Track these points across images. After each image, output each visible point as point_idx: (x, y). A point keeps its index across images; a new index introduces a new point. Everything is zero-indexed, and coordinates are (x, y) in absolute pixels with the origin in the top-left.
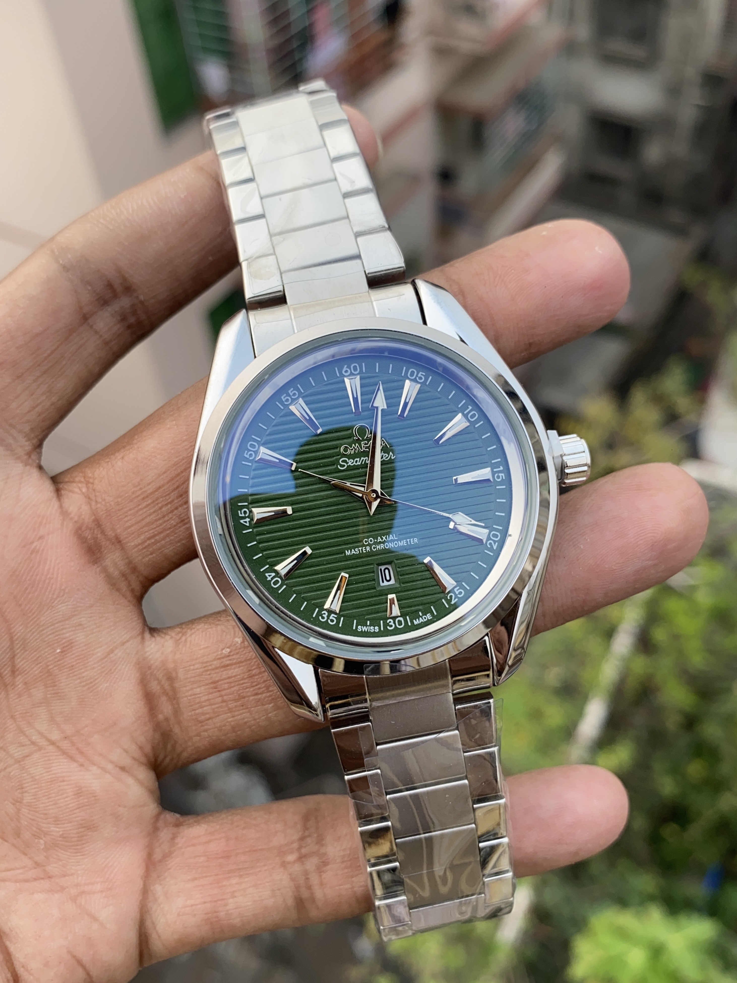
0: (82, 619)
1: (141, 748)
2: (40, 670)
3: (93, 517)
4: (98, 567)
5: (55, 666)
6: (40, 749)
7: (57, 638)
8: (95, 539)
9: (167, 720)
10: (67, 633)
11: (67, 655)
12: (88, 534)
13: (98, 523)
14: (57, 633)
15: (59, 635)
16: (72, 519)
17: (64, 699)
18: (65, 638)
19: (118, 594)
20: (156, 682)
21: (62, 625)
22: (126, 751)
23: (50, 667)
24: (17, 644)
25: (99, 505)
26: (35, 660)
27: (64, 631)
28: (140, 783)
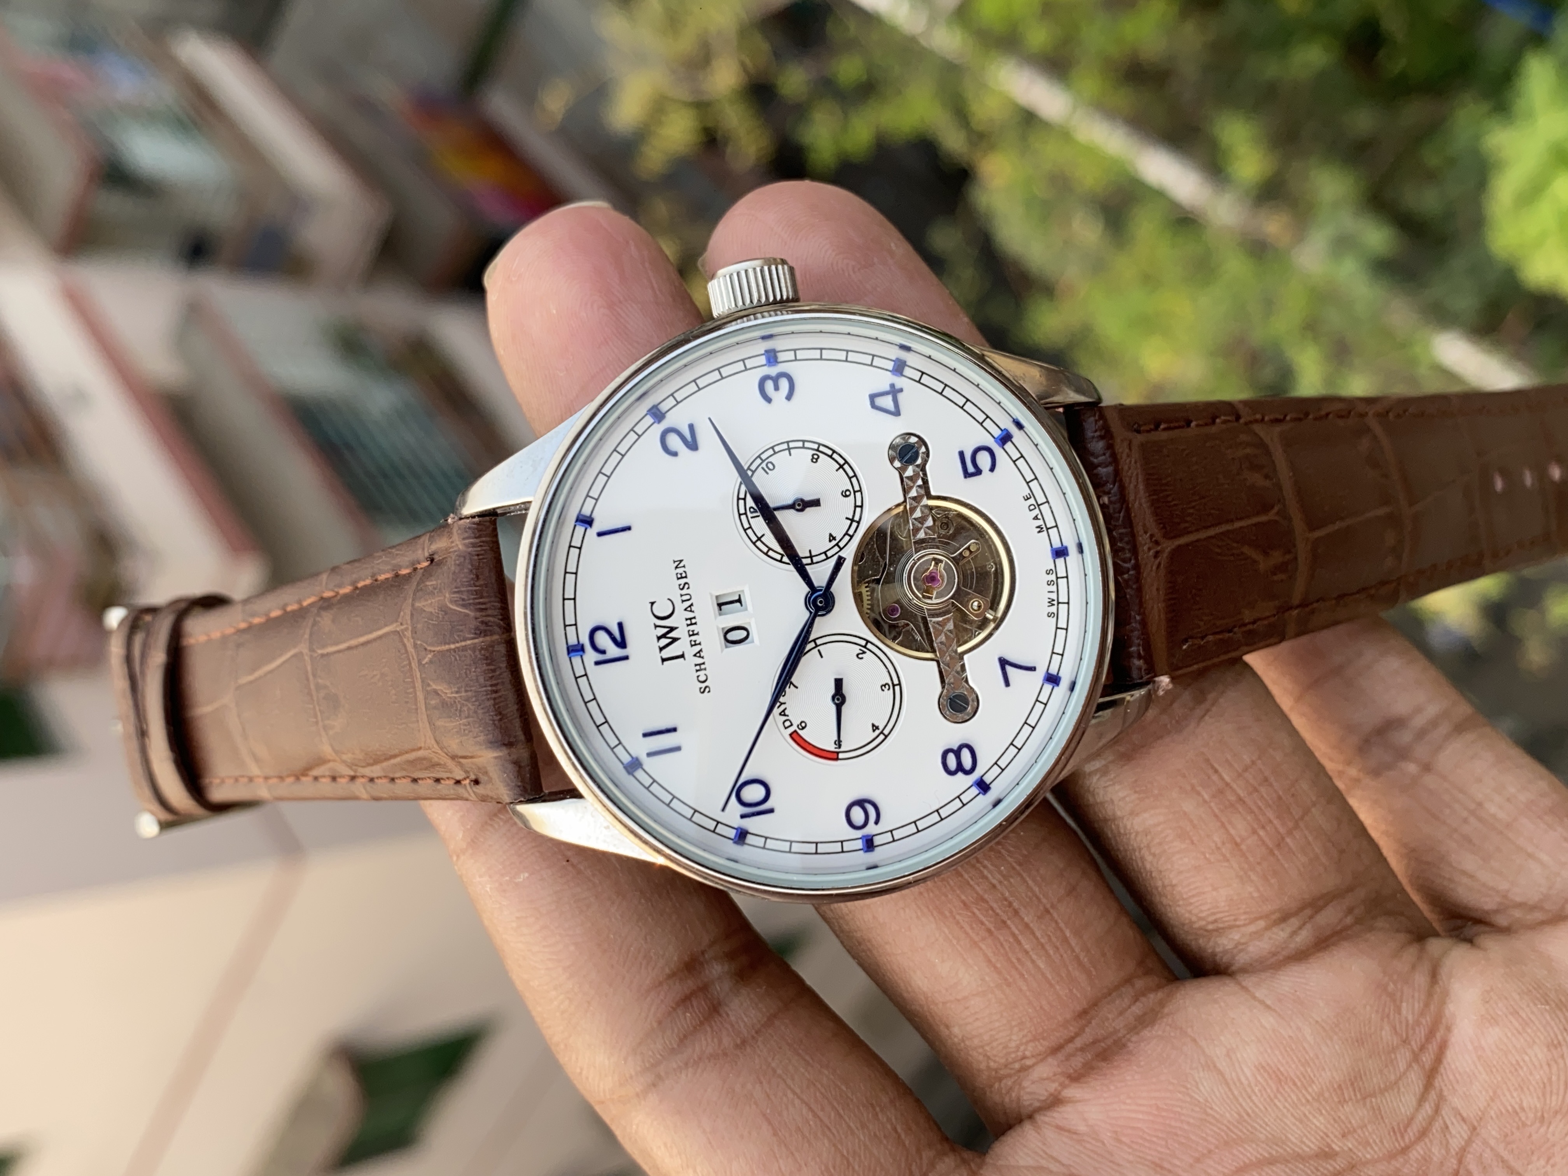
0: (1218, 1052)
5: (1306, 1089)
8: (1083, 1050)
11: (1284, 1071)
15: (1251, 1088)
18: (1256, 1078)
24: (1277, 1152)
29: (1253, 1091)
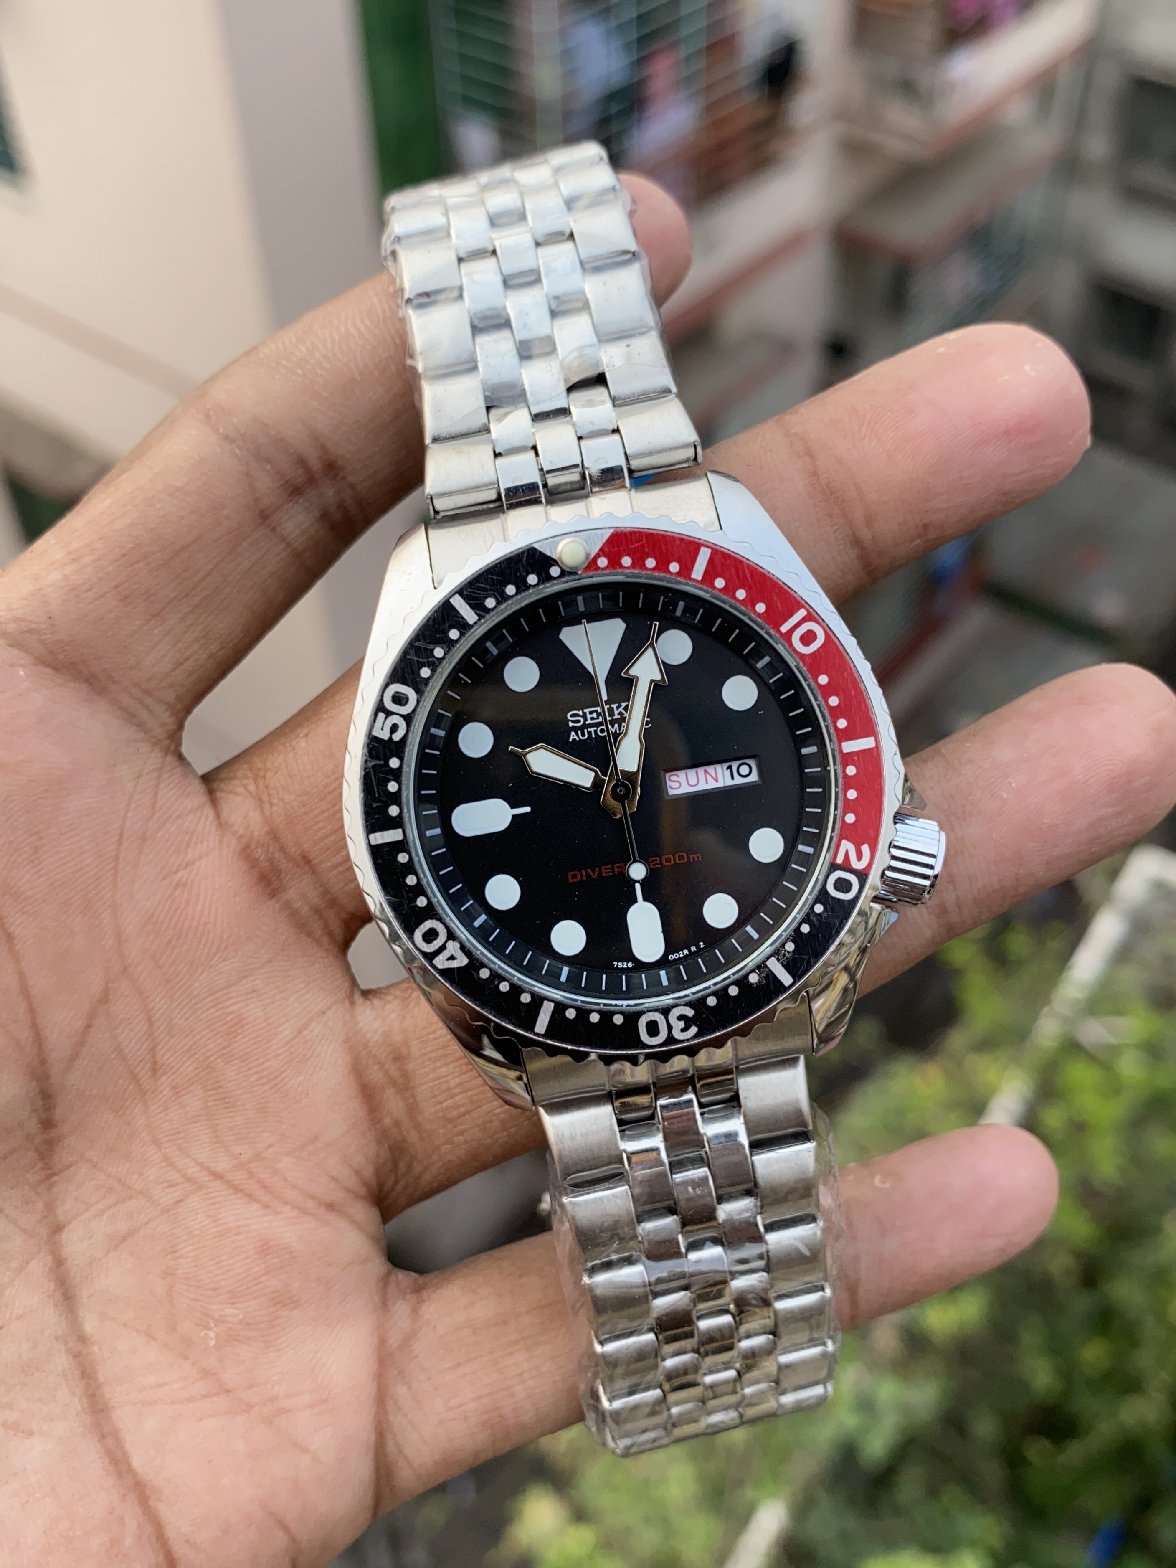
0: (257, 982)
1: (357, 1172)
2: (194, 1065)
3: (266, 829)
4: (278, 902)
5: (219, 1057)
6: (200, 1187)
7: (219, 1013)
8: (271, 860)
9: (397, 1123)
10: (235, 1004)
11: (237, 1039)
12: (259, 853)
13: (274, 835)
14: (220, 1007)
15: (223, 1008)
16: (236, 832)
17: (235, 1107)
18: (231, 1013)
19: (309, 940)
20: (376, 1067)
21: (227, 994)
22: (334, 1179)
23: (212, 1059)
24: (159, 1027)
25: (275, 809)
26: (188, 1051)
27: (230, 1002)
28: (360, 1227)
29: (218, 1010)
